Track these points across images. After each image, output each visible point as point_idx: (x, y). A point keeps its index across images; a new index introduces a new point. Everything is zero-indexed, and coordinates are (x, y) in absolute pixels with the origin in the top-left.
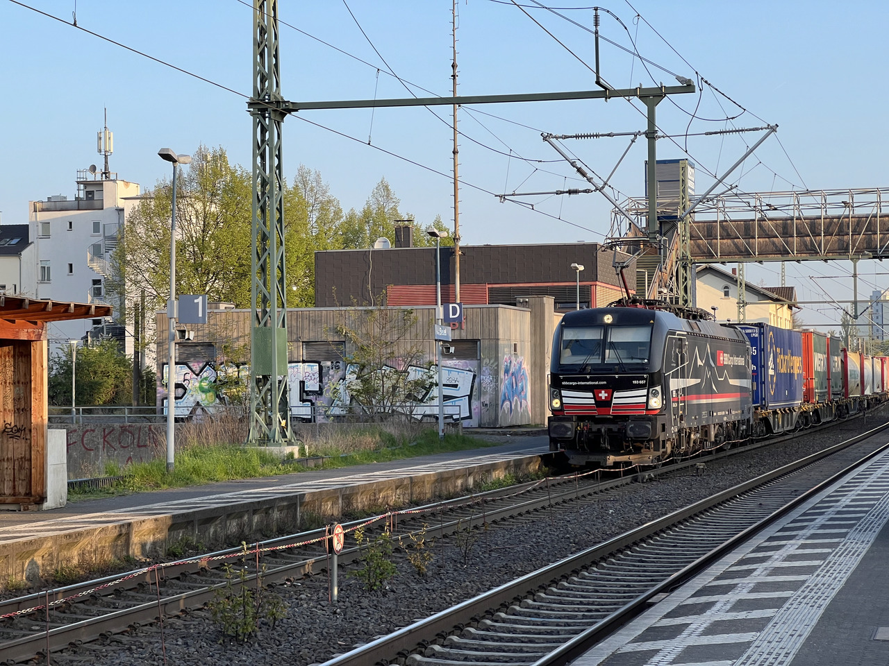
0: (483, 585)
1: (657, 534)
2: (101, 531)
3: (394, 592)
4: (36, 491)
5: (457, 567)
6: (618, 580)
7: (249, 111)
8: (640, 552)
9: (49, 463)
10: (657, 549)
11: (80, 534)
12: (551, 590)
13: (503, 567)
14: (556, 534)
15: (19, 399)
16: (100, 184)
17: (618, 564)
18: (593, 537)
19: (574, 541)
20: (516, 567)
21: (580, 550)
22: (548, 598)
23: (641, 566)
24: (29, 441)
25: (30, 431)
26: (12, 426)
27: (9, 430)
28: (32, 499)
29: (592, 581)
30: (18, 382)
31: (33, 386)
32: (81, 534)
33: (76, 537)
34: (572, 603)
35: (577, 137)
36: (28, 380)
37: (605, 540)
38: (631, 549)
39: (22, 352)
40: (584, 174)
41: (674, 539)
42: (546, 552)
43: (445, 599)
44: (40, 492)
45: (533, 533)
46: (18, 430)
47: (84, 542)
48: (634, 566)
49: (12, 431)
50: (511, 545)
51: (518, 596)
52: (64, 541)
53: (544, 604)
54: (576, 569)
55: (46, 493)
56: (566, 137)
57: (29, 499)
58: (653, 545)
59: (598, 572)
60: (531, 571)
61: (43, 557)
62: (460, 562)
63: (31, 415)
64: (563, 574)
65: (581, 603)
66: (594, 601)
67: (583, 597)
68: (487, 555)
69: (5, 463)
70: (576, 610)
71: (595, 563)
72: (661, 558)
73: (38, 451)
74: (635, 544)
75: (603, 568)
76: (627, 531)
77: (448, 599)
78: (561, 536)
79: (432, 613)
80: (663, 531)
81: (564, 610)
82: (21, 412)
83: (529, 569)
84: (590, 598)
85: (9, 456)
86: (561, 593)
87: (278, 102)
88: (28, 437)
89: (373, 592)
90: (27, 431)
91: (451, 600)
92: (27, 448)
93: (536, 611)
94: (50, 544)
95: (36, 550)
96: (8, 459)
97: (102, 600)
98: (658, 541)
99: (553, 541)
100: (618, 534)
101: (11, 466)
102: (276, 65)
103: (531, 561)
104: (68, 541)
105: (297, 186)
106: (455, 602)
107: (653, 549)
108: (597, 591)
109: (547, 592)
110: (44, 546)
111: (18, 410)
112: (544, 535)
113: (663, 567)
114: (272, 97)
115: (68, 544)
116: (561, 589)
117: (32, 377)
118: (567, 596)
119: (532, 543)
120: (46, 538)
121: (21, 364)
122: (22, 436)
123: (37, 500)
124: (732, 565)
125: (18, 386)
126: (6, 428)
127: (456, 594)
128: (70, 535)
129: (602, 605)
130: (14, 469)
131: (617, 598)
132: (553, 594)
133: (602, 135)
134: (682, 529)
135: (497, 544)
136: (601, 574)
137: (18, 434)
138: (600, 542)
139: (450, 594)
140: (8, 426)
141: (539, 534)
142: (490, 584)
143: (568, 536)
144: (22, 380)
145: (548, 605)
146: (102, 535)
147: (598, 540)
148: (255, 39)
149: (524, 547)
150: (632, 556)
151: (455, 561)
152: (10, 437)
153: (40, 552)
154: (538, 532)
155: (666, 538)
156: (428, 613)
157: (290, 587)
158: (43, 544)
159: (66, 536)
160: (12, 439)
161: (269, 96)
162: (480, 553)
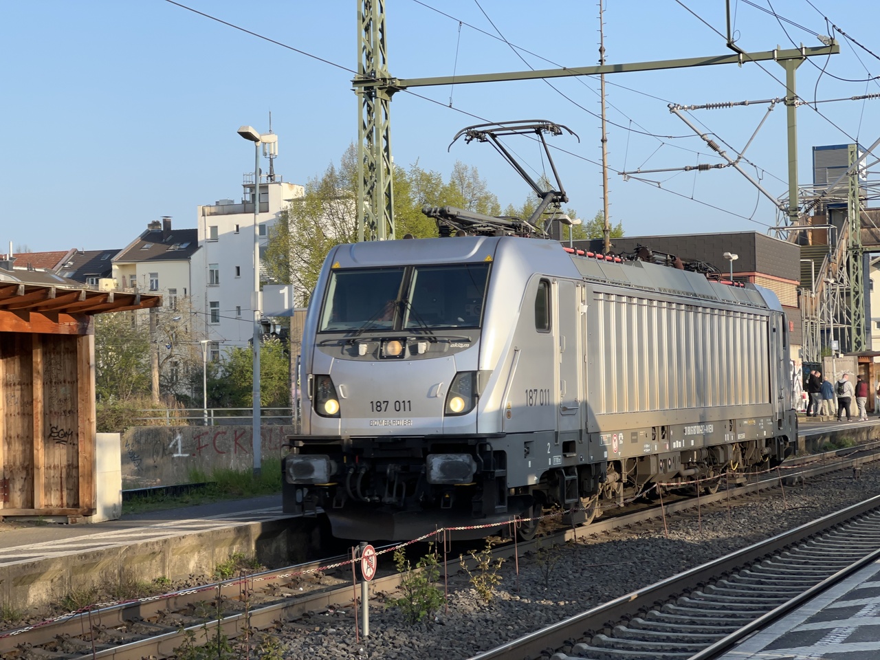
0: (555, 614)
1: (787, 548)
2: (127, 550)
3: (442, 624)
4: (83, 502)
5: (537, 590)
6: (724, 608)
7: (354, 90)
8: (762, 571)
9: (97, 471)
10: (783, 567)
11: (99, 554)
12: (637, 622)
13: (588, 591)
14: (668, 548)
15: (66, 400)
16: (265, 188)
17: (731, 587)
18: (710, 552)
19: (687, 557)
20: (603, 591)
21: (690, 568)
22: (629, 632)
23: (758, 589)
24: (76, 447)
25: (77, 435)
26: (58, 431)
27: (56, 435)
28: (80, 510)
29: (691, 609)
30: (65, 382)
31: (79, 385)
32: (101, 554)
33: (94, 557)
34: (658, 639)
35: (707, 107)
36: (75, 379)
37: (725, 555)
38: (751, 566)
39: (68, 349)
40: (715, 149)
41: (807, 554)
42: (649, 570)
43: (500, 634)
44: (89, 503)
45: (642, 546)
46: (65, 435)
47: (104, 562)
48: (750, 589)
49: (58, 436)
50: (611, 561)
51: (590, 630)
52: (79, 562)
53: (620, 640)
54: (673, 593)
55: (95, 503)
56: (696, 108)
57: (77, 511)
58: (780, 561)
59: (702, 597)
60: (620, 596)
61: (52, 581)
62: (542, 584)
63: (78, 417)
64: (656, 600)
65: (668, 639)
66: (684, 637)
67: (673, 630)
68: (577, 575)
69: (52, 471)
70: (659, 648)
71: (701, 586)
72: (784, 579)
73: (85, 457)
74: (758, 560)
75: (711, 591)
76: (754, 543)
77: (503, 634)
78: (673, 550)
79: (477, 653)
80: (795, 544)
81: (643, 649)
82: (68, 415)
83: (618, 593)
84: (681, 632)
85: (56, 464)
86: (648, 625)
87: (384, 80)
88: (75, 442)
89: (416, 625)
90: (74, 436)
91: (507, 635)
92: (75, 454)
93: (607, 650)
94: (59, 566)
95: (40, 574)
96: (54, 466)
97: (106, 633)
98: (788, 557)
99: (662, 556)
100: (741, 548)
101: (58, 475)
102: (382, 41)
103: (627, 581)
104: (84, 562)
105: (454, 182)
106: (511, 638)
107: (779, 567)
108: (693, 623)
109: (631, 623)
110: (51, 569)
111: (64, 412)
112: (654, 550)
113: (784, 590)
114: (378, 76)
115: (84, 565)
116: (650, 620)
117: (79, 376)
118: (655, 630)
119: (636, 560)
120: (53, 560)
121: (67, 361)
122: (69, 441)
123: (86, 511)
124: (837, 600)
125: (65, 386)
126: (52, 432)
127: (517, 627)
128: (86, 556)
129: (693, 642)
130: (61, 478)
131: (715, 633)
132: (638, 627)
133: (735, 104)
134: (819, 541)
135: (594, 562)
136: (706, 599)
137: (65, 439)
138: (717, 558)
139: (510, 627)
140: (55, 431)
141: (647, 548)
142: (563, 612)
143: (682, 550)
144: (69, 379)
145: (625, 641)
146: (129, 554)
147: (715, 555)
148: (359, 13)
149: (625, 565)
150: (751, 576)
151: (536, 583)
152: (57, 443)
153: (48, 576)
154: (648, 545)
155: (799, 553)
156: (471, 653)
157: (332, 616)
158: (49, 566)
159: (80, 556)
160: (58, 445)
161: (375, 73)
162: (570, 572)
